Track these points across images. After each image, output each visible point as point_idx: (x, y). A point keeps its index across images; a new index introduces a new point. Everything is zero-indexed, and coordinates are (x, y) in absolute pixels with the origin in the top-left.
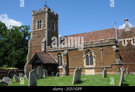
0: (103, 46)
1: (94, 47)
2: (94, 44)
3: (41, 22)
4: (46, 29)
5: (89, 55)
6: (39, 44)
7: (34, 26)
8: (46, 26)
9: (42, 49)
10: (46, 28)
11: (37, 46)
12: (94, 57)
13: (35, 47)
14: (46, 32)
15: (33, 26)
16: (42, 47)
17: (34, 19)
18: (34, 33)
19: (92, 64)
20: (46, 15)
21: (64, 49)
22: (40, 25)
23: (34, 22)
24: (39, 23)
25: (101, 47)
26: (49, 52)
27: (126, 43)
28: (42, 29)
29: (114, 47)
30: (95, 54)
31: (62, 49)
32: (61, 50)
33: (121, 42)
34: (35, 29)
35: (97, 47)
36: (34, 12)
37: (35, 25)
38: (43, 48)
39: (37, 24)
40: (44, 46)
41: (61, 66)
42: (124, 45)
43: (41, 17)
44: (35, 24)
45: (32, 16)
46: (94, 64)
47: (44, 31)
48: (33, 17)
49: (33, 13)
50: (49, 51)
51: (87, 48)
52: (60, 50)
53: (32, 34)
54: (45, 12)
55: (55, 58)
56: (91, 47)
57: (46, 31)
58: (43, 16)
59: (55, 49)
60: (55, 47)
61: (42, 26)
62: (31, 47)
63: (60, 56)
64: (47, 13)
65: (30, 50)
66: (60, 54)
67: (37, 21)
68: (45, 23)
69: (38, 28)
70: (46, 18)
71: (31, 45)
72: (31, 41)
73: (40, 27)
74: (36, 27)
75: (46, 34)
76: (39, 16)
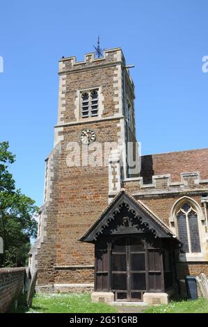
3: (94, 94)
4: (118, 119)
7: (70, 106)
8: (119, 106)
9: (111, 185)
10: (120, 115)
11: (84, 177)
13: (76, 178)
14: (119, 128)
15: (63, 105)
16: (111, 177)
17: (68, 86)
18: (68, 129)
20: (115, 72)
21: (205, 189)
22: (90, 105)
23: (69, 92)
24: (85, 96)
26: (137, 197)
28: (100, 118)
31: (196, 189)
32: (189, 190)
34: (73, 118)
36: (66, 61)
37: (73, 105)
38: (115, 181)
39: (78, 101)
40: (118, 177)
41: (193, 251)
43: (94, 79)
44: (72, 100)
45: (60, 74)
47: (110, 123)
48: (65, 76)
49: (64, 66)
50: (139, 194)
52: (185, 190)
53: (60, 133)
54: (114, 65)
55: (167, 221)
57: (118, 125)
58: (104, 77)
59: (165, 186)
60: (164, 178)
61: (101, 108)
62: (55, 180)
63: (187, 214)
64: (119, 67)
65: (52, 188)
66: (186, 205)
67: (78, 92)
68: (115, 99)
69: (84, 113)
70: (117, 82)
71: (56, 170)
72: (55, 158)
73: (93, 112)
74: (77, 112)
75: (118, 134)
76: (89, 73)
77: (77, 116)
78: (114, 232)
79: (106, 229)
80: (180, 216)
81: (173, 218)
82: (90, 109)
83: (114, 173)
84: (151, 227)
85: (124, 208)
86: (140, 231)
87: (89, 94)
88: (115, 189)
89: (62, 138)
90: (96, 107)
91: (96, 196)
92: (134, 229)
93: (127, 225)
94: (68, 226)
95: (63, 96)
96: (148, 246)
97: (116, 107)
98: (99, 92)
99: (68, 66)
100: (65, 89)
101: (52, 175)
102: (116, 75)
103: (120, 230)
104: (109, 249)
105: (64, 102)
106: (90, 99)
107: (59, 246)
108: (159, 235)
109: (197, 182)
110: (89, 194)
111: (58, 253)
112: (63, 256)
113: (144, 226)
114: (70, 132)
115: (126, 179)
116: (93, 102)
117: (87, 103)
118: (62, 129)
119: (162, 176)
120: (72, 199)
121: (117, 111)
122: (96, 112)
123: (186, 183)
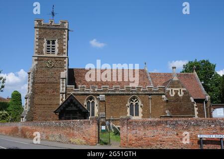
0: (152, 94)
1: (141, 94)
2: (141, 90)
3: (53, 43)
4: (65, 58)
5: (134, 103)
6: (52, 80)
7: (40, 46)
9: (61, 88)
10: (66, 56)
11: (47, 83)
12: (141, 106)
13: (44, 83)
14: (65, 62)
16: (61, 85)
17: (40, 35)
18: (40, 59)
19: (137, 114)
21: (99, 93)
22: (51, 48)
23: (40, 39)
24: (48, 42)
25: (150, 95)
27: (174, 93)
28: (56, 55)
29: (164, 96)
30: (143, 102)
31: (96, 93)
32: (93, 93)
33: (169, 91)
34: (42, 53)
35: (145, 94)
36: (39, 21)
37: (42, 46)
38: (63, 87)
39: (45, 44)
40: (64, 85)
41: (92, 116)
42: (171, 95)
43: (54, 34)
44: (42, 44)
45: (35, 28)
46: (141, 115)
47: (61, 59)
48: (38, 29)
49: (38, 23)
51: (133, 94)
52: (91, 93)
53: (36, 60)
54: (64, 29)
55: (83, 104)
56: (138, 94)
57: (65, 60)
58: (59, 34)
59: (83, 90)
60: (84, 87)
61: (57, 51)
62: (33, 83)
63: (91, 102)
64: (66, 31)
65: (32, 87)
66: (91, 98)
67: (45, 40)
68: (64, 47)
69: (48, 51)
70: (65, 38)
71: (34, 78)
72: (34, 72)
73: (52, 52)
74: (44, 50)
75: (65, 65)
76: (51, 31)
77: (44, 52)
78: (67, 109)
79: (64, 108)
80: (88, 103)
81: (85, 103)
82: (51, 50)
83: (63, 83)
84: (81, 108)
85: (71, 101)
86: (77, 109)
87: (51, 42)
88: (63, 90)
89: (36, 62)
90: (54, 49)
91: (53, 92)
92: (74, 108)
93: (72, 107)
94: (40, 105)
95: (37, 40)
96: (79, 114)
97: (64, 51)
98: (56, 42)
99: (40, 24)
100: (38, 36)
101: (32, 81)
102: (65, 35)
103: (70, 109)
104: (64, 115)
105: (38, 44)
106: (51, 45)
107: (35, 113)
108: (84, 111)
109: (96, 90)
110: (50, 91)
111: (34, 116)
112: (37, 117)
113: (79, 108)
114: (41, 60)
115: (67, 86)
116: (53, 46)
117: (49, 46)
118: (37, 58)
119: (83, 86)
120: (42, 92)
121: (65, 54)
122: (54, 52)
123: (92, 90)
